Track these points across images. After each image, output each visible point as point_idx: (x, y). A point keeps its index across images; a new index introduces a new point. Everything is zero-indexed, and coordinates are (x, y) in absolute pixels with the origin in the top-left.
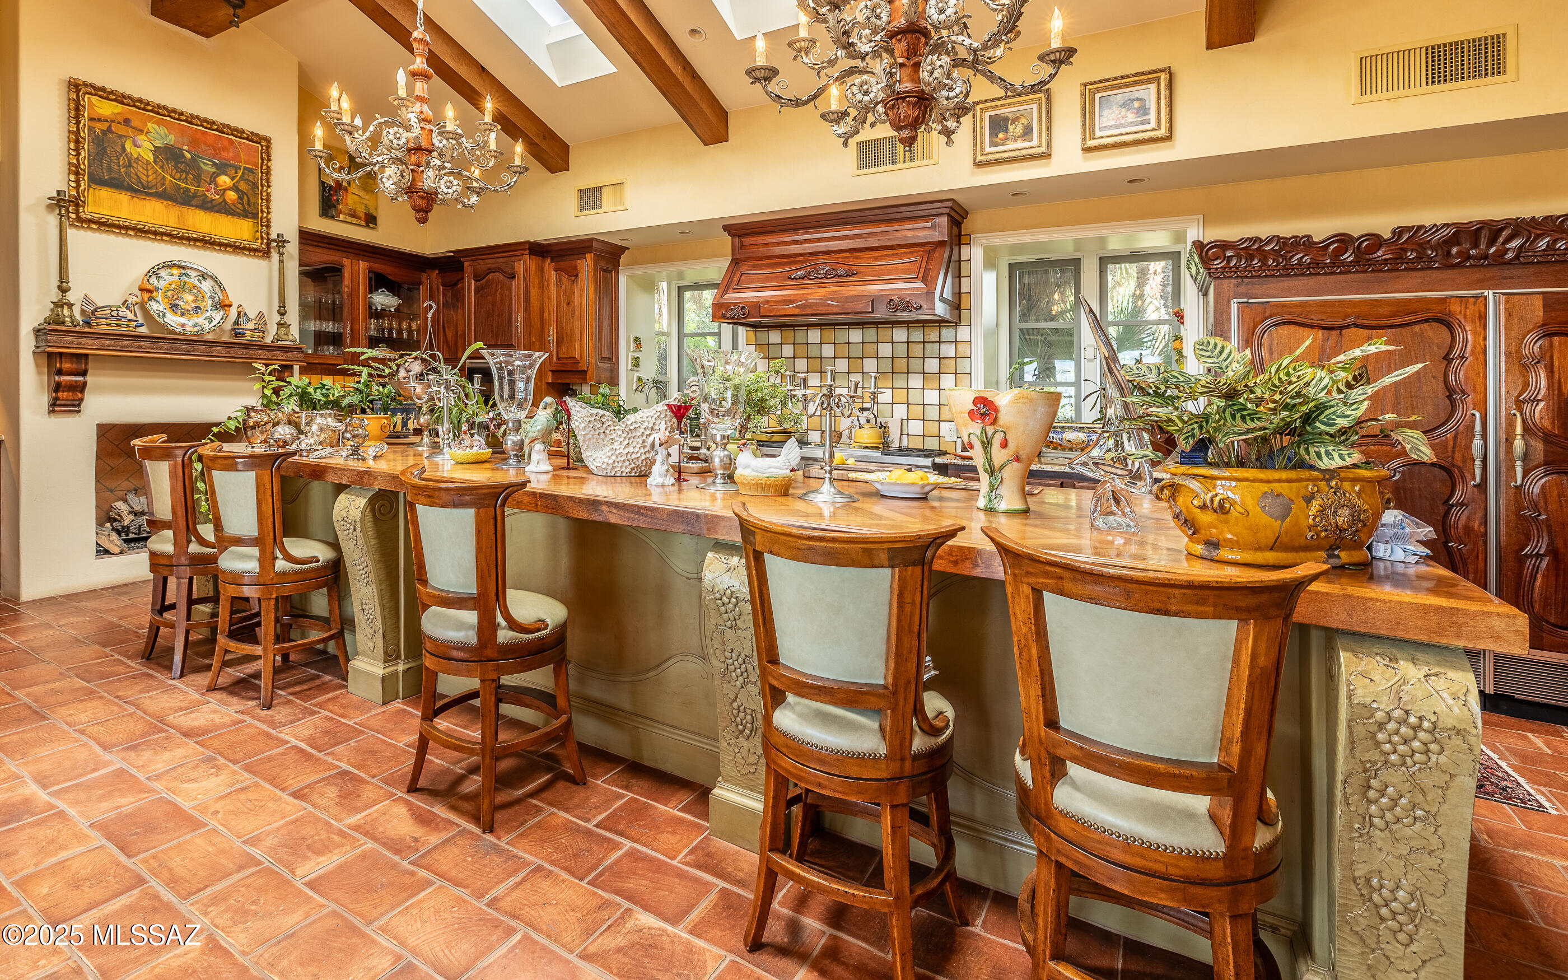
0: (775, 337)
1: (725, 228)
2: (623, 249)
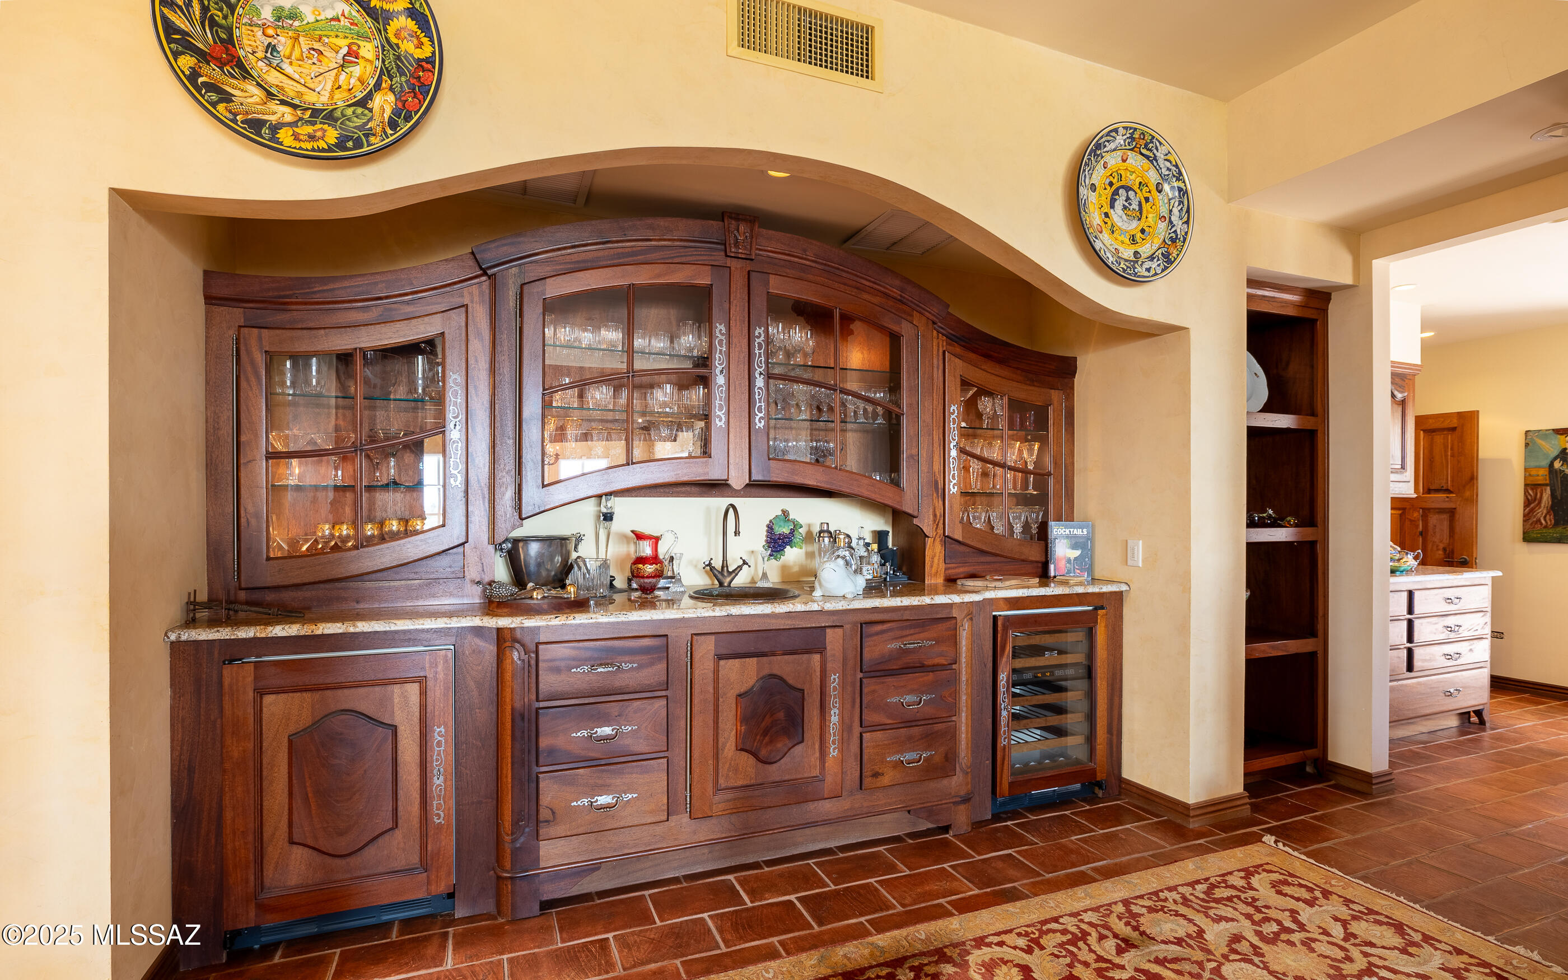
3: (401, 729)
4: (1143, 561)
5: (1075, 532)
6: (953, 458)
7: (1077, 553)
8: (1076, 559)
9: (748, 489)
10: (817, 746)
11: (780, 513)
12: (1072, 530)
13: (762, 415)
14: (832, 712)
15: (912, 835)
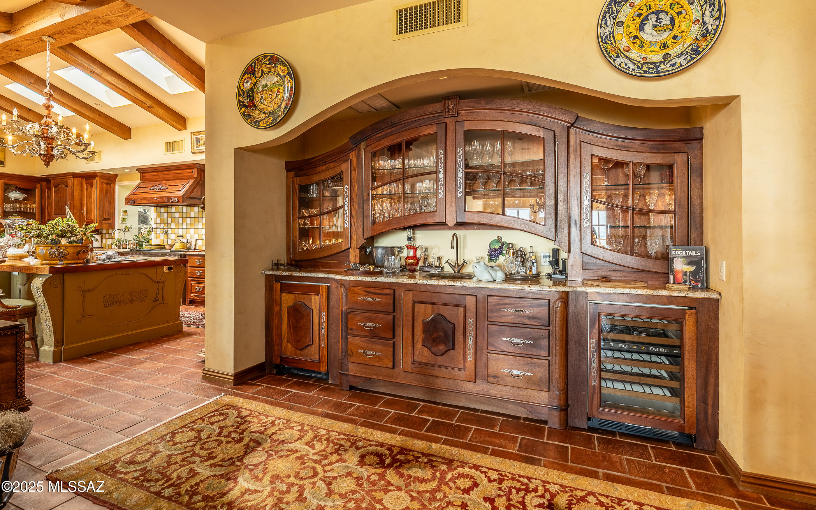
0: (162, 210)
1: (137, 170)
2: (117, 175)
3: (314, 311)
4: (726, 277)
5: (690, 253)
6: (586, 205)
7: (692, 268)
8: (690, 273)
9: (456, 226)
10: (462, 353)
11: (497, 238)
12: (687, 252)
13: (461, 190)
14: (469, 338)
15: (525, 419)
